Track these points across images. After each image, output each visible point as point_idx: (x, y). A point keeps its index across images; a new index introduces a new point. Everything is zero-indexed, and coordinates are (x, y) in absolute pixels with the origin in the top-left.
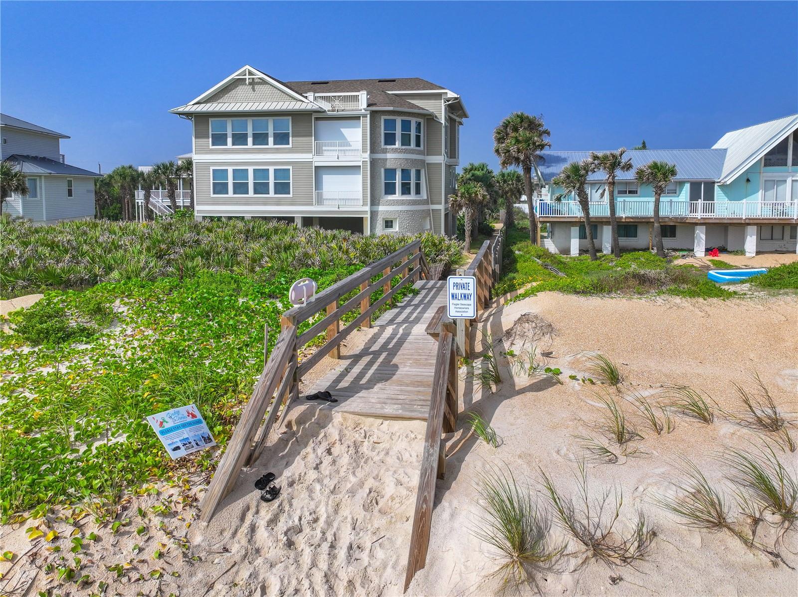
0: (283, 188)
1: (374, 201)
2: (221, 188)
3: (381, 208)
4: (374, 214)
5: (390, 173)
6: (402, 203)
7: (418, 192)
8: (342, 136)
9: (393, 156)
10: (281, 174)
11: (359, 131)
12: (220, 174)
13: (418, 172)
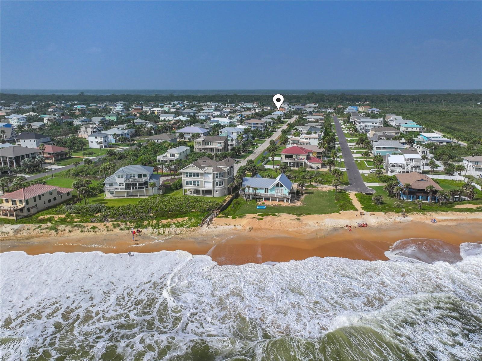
0: (198, 185)
1: (214, 188)
2: (187, 184)
3: (215, 189)
4: (214, 190)
5: (217, 183)
6: (219, 188)
7: (222, 185)
8: (209, 177)
9: (217, 180)
10: (198, 182)
11: (211, 176)
12: (187, 182)
13: (222, 182)
